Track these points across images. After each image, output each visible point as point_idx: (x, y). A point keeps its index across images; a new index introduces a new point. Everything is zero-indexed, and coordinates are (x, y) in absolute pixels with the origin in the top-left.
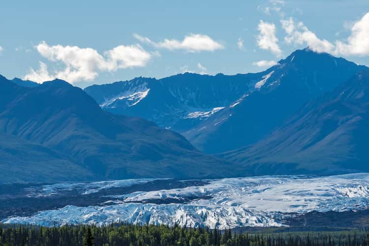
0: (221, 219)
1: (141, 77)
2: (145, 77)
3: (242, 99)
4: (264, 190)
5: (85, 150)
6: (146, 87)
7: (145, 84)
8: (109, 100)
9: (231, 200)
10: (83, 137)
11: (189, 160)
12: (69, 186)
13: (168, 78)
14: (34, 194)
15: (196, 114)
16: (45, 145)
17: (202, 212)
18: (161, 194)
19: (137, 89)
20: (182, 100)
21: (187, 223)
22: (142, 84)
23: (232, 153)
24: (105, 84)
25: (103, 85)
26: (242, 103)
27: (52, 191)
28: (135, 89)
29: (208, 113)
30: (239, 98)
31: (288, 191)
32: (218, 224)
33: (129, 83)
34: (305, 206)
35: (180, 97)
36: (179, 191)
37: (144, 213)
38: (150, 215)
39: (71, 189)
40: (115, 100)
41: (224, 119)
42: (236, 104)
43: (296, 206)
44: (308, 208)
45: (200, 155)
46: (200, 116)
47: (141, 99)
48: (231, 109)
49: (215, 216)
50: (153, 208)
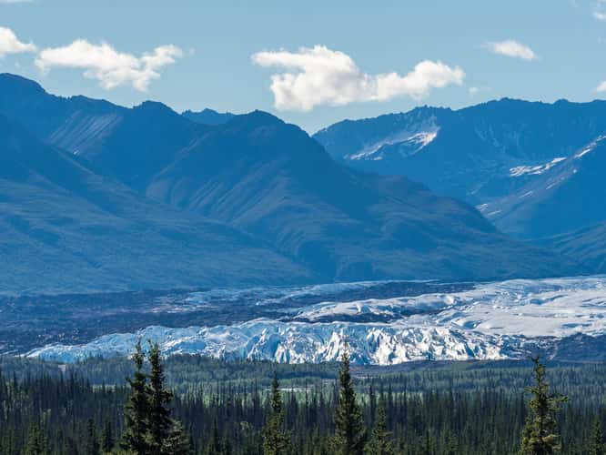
0: (399, 347)
1: (426, 106)
2: (433, 106)
3: (595, 144)
4: (553, 299)
5: (302, 233)
6: (433, 124)
7: (433, 117)
8: (371, 145)
9: (464, 316)
10: (300, 211)
11: (481, 248)
12: (234, 294)
13: (472, 107)
14: (168, 306)
15: (520, 171)
16: (236, 222)
17: (373, 335)
18: (359, 307)
19: (420, 126)
20: (496, 144)
21: (337, 355)
22: (427, 118)
23: (568, 236)
24: (364, 118)
25: (361, 121)
26: (595, 150)
27: (201, 302)
28: (414, 127)
29: (539, 167)
30: (592, 141)
31: (589, 300)
32: (392, 356)
33: (406, 117)
34: (587, 325)
35: (493, 141)
36: (406, 301)
37: (268, 338)
38: (279, 342)
39: (236, 299)
40: (380, 146)
41: (563, 177)
42: (585, 152)
43: (572, 326)
44: (591, 328)
45: (501, 241)
46: (527, 173)
47: (425, 144)
48: (576, 162)
49: (391, 342)
50: (290, 330)
